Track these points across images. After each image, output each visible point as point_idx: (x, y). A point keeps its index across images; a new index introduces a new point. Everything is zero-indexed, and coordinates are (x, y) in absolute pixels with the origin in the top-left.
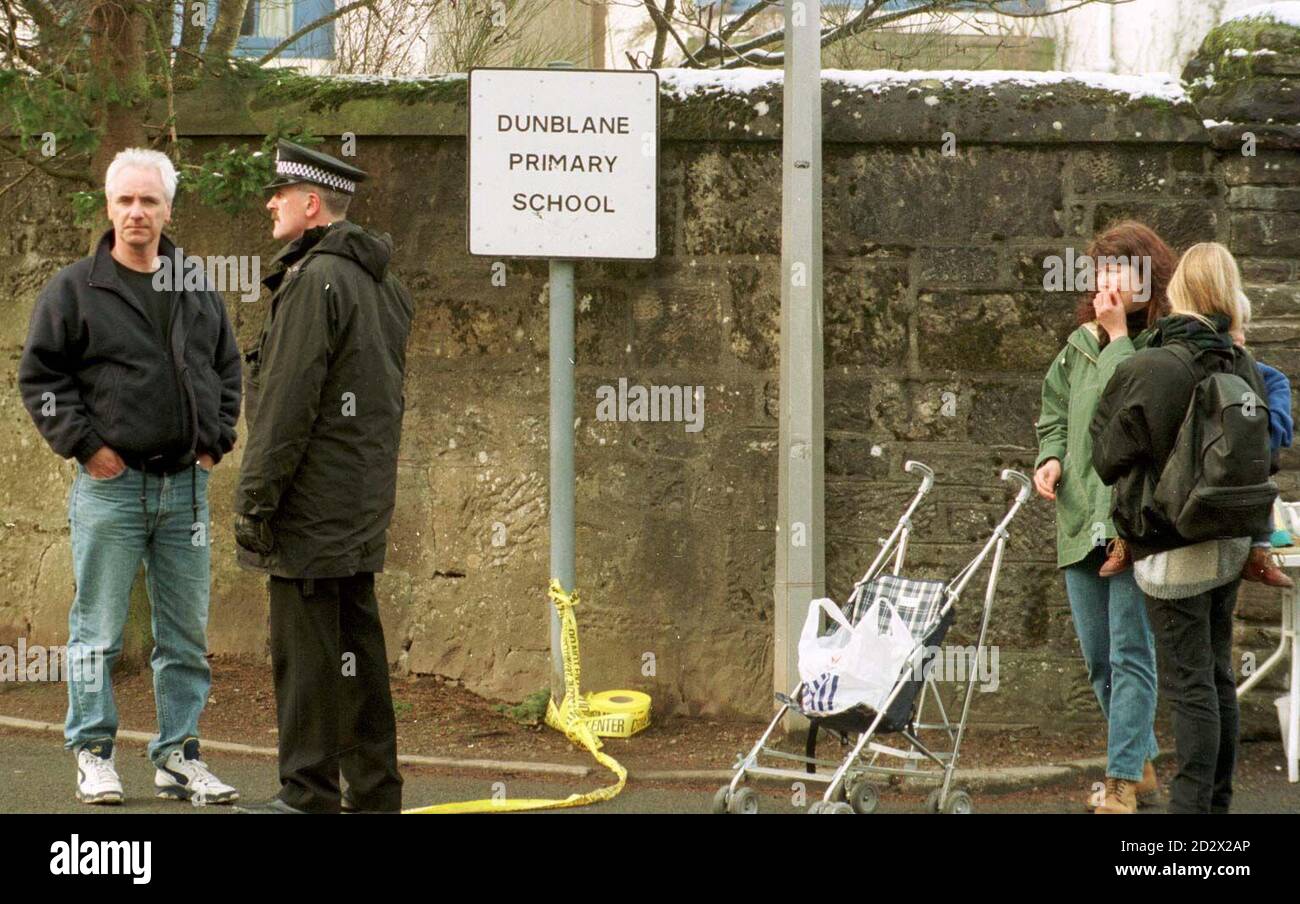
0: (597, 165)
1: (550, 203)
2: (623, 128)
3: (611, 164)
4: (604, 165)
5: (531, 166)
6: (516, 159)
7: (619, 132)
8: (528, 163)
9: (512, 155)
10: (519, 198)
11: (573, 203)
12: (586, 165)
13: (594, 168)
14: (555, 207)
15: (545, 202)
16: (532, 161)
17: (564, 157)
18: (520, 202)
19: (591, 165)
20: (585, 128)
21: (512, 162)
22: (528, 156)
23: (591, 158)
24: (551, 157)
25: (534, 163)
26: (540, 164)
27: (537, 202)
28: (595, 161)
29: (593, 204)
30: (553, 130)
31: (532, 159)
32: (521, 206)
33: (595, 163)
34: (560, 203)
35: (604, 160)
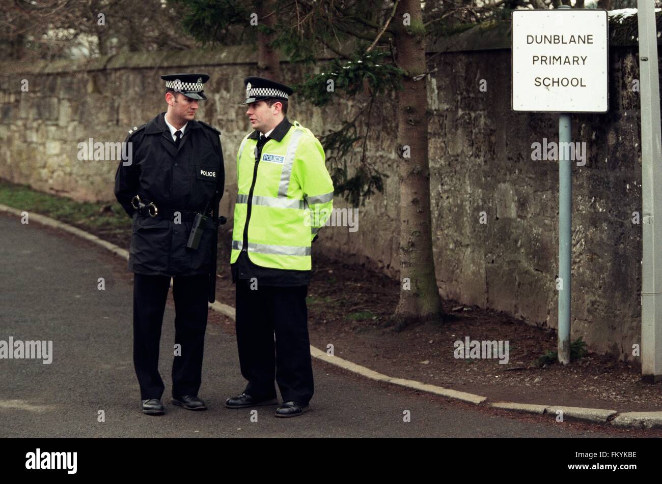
0: (577, 61)
1: (553, 82)
2: (590, 41)
3: (584, 60)
4: (581, 61)
5: (543, 62)
6: (536, 59)
7: (588, 43)
8: (542, 60)
9: (534, 57)
10: (538, 80)
11: (565, 82)
12: (571, 61)
13: (575, 62)
14: (556, 84)
15: (551, 82)
16: (544, 60)
17: (560, 57)
18: (538, 82)
19: (574, 61)
20: (571, 41)
21: (534, 61)
22: (542, 57)
23: (574, 57)
24: (554, 57)
25: (545, 61)
26: (548, 61)
27: (547, 82)
28: (576, 59)
29: (575, 82)
30: (555, 43)
31: (544, 59)
32: (538, 84)
33: (576, 60)
34: (558, 82)
35: (580, 59)
